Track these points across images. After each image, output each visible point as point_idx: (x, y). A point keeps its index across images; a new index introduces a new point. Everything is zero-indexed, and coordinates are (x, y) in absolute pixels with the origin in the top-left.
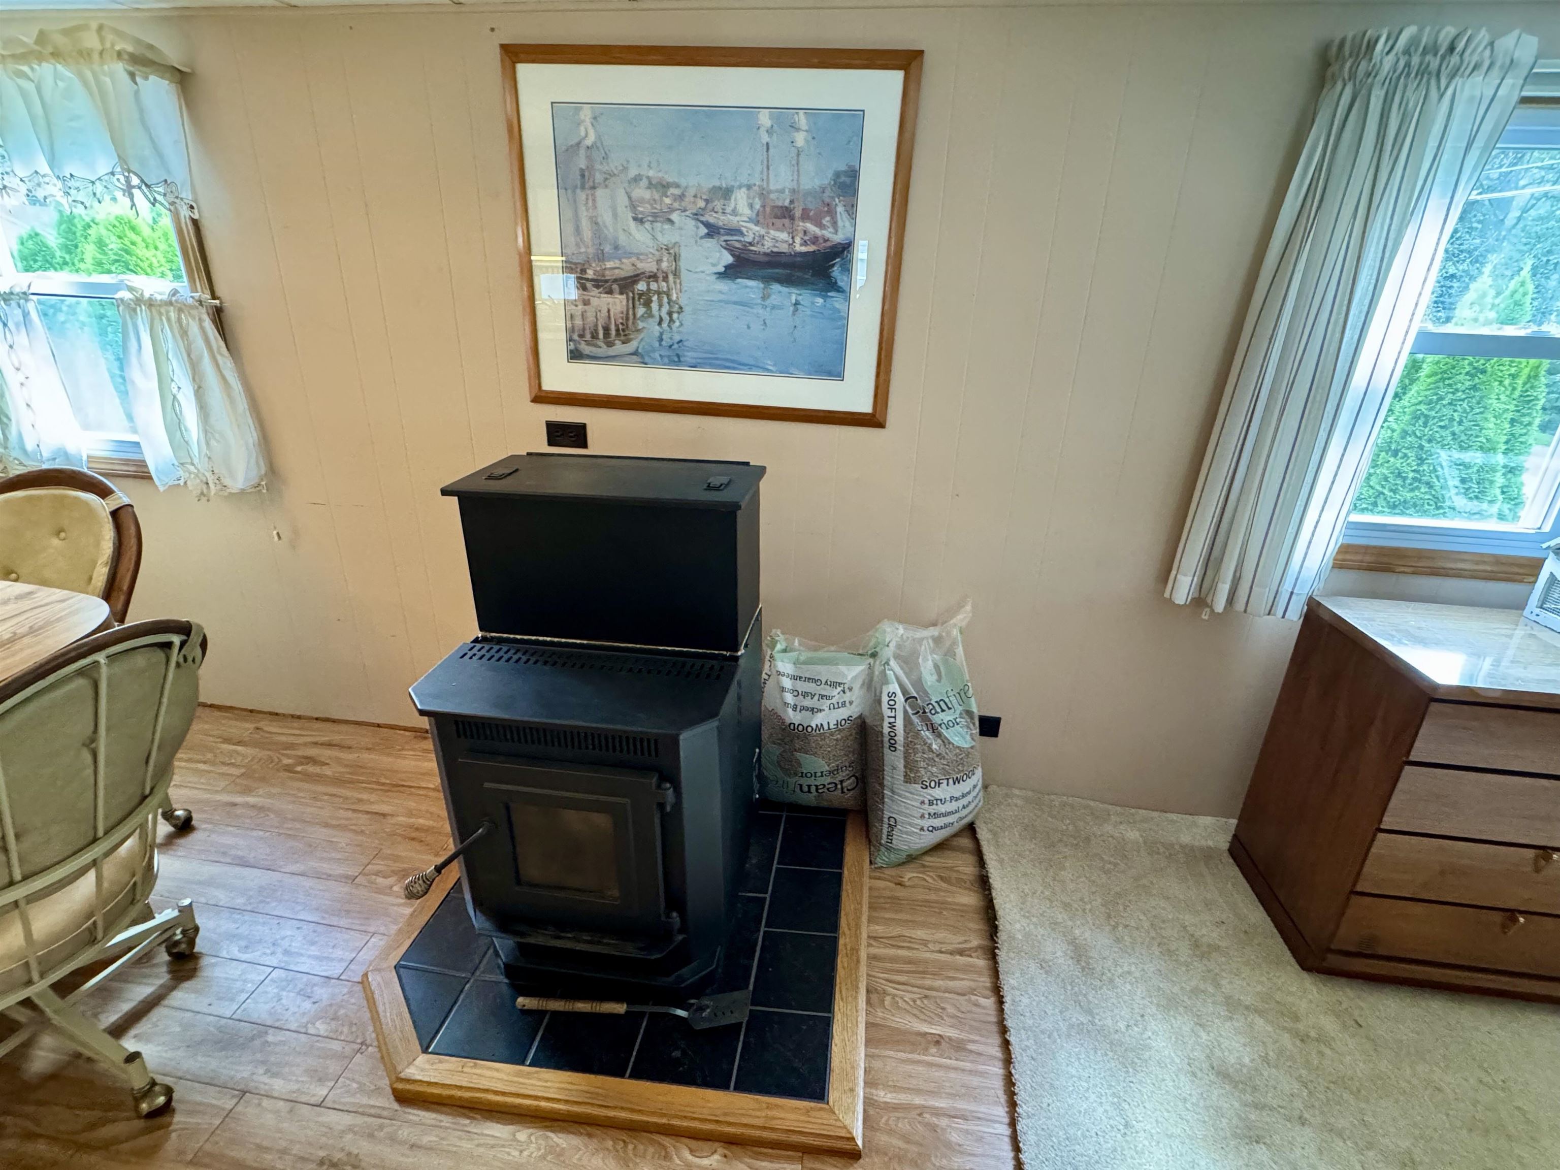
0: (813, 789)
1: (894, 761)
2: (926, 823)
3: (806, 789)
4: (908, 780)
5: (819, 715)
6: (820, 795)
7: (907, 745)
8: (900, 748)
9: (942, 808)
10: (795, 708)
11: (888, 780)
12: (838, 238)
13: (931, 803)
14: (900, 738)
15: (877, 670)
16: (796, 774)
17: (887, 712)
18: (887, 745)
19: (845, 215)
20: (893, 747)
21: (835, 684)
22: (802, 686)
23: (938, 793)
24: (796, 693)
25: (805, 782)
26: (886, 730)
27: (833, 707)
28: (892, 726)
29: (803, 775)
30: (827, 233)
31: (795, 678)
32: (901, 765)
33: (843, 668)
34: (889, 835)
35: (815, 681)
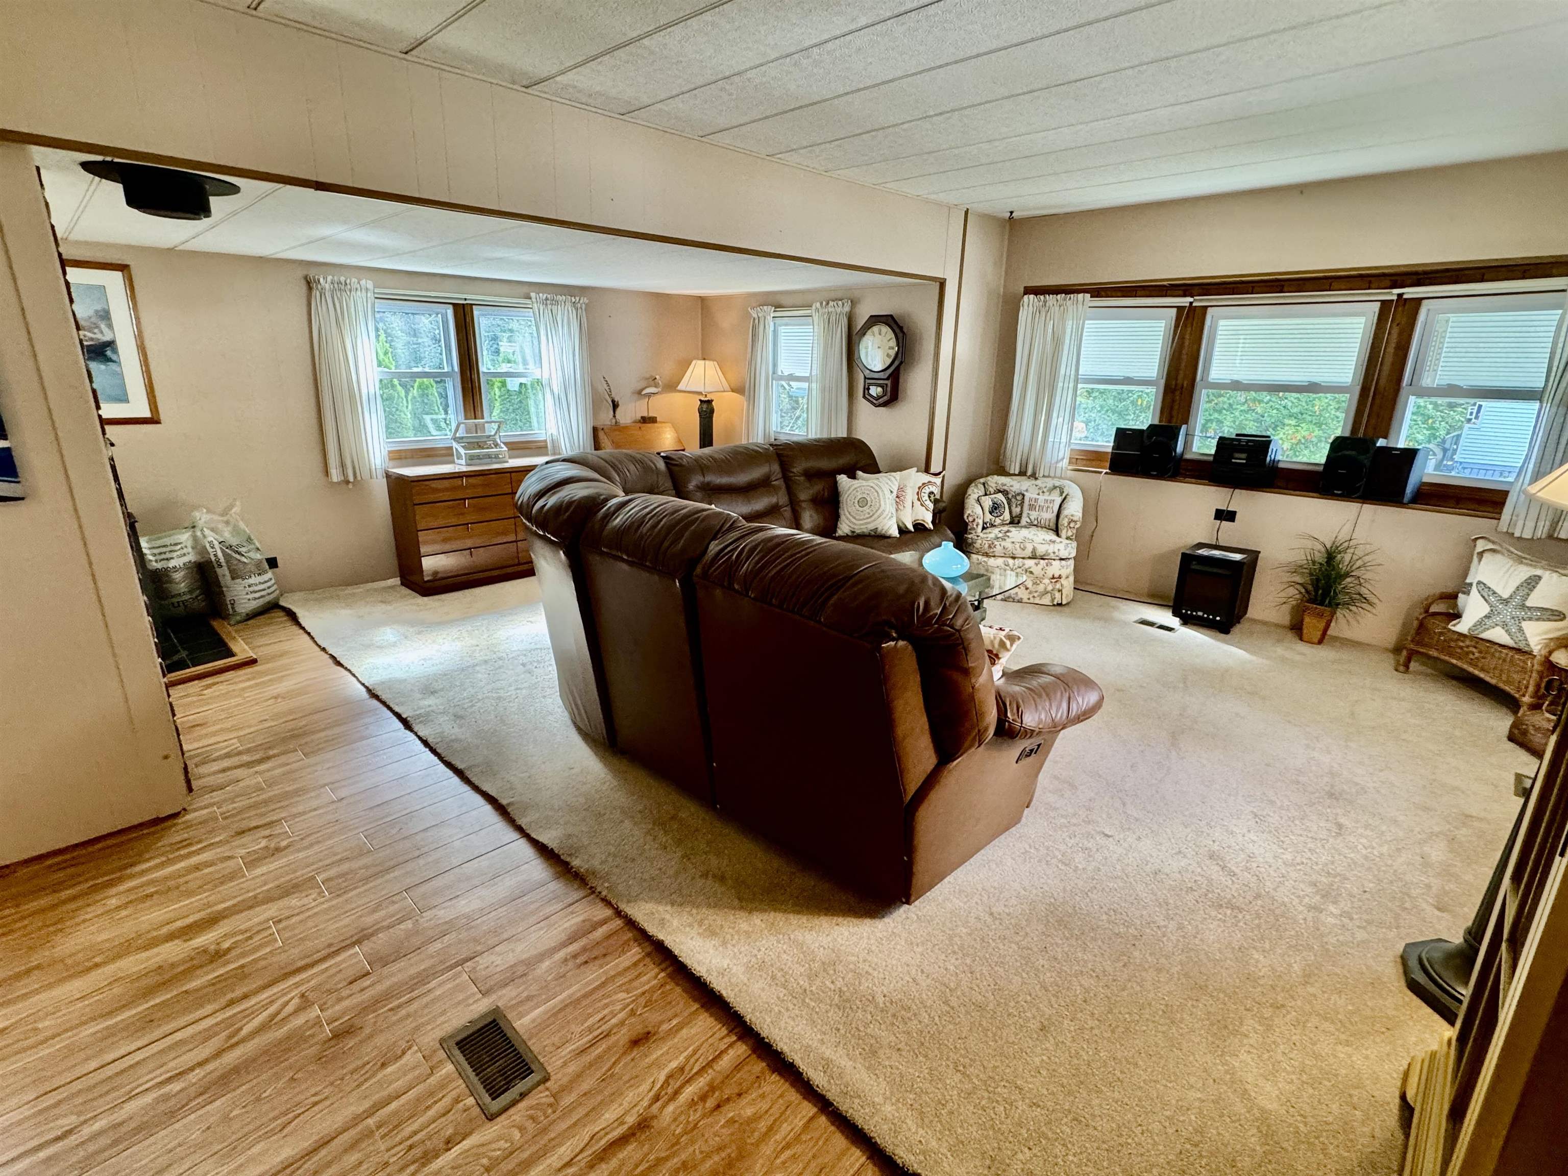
0: (181, 604)
1: (223, 573)
2: (251, 596)
3: (176, 605)
4: (233, 578)
5: (172, 561)
6: (186, 606)
7: (227, 562)
8: (224, 564)
9: (256, 588)
10: (156, 561)
11: (222, 583)
12: (107, 337)
13: (249, 586)
14: (222, 560)
15: (199, 534)
16: (167, 597)
17: (210, 550)
18: (216, 566)
19: (107, 329)
20: (220, 566)
21: (176, 544)
22: (156, 551)
23: (251, 581)
24: (154, 555)
25: (175, 600)
26: (213, 559)
27: (179, 557)
28: (215, 555)
29: (173, 597)
30: (99, 336)
31: (150, 549)
32: (227, 573)
33: (179, 536)
34: (233, 608)
35: (164, 546)
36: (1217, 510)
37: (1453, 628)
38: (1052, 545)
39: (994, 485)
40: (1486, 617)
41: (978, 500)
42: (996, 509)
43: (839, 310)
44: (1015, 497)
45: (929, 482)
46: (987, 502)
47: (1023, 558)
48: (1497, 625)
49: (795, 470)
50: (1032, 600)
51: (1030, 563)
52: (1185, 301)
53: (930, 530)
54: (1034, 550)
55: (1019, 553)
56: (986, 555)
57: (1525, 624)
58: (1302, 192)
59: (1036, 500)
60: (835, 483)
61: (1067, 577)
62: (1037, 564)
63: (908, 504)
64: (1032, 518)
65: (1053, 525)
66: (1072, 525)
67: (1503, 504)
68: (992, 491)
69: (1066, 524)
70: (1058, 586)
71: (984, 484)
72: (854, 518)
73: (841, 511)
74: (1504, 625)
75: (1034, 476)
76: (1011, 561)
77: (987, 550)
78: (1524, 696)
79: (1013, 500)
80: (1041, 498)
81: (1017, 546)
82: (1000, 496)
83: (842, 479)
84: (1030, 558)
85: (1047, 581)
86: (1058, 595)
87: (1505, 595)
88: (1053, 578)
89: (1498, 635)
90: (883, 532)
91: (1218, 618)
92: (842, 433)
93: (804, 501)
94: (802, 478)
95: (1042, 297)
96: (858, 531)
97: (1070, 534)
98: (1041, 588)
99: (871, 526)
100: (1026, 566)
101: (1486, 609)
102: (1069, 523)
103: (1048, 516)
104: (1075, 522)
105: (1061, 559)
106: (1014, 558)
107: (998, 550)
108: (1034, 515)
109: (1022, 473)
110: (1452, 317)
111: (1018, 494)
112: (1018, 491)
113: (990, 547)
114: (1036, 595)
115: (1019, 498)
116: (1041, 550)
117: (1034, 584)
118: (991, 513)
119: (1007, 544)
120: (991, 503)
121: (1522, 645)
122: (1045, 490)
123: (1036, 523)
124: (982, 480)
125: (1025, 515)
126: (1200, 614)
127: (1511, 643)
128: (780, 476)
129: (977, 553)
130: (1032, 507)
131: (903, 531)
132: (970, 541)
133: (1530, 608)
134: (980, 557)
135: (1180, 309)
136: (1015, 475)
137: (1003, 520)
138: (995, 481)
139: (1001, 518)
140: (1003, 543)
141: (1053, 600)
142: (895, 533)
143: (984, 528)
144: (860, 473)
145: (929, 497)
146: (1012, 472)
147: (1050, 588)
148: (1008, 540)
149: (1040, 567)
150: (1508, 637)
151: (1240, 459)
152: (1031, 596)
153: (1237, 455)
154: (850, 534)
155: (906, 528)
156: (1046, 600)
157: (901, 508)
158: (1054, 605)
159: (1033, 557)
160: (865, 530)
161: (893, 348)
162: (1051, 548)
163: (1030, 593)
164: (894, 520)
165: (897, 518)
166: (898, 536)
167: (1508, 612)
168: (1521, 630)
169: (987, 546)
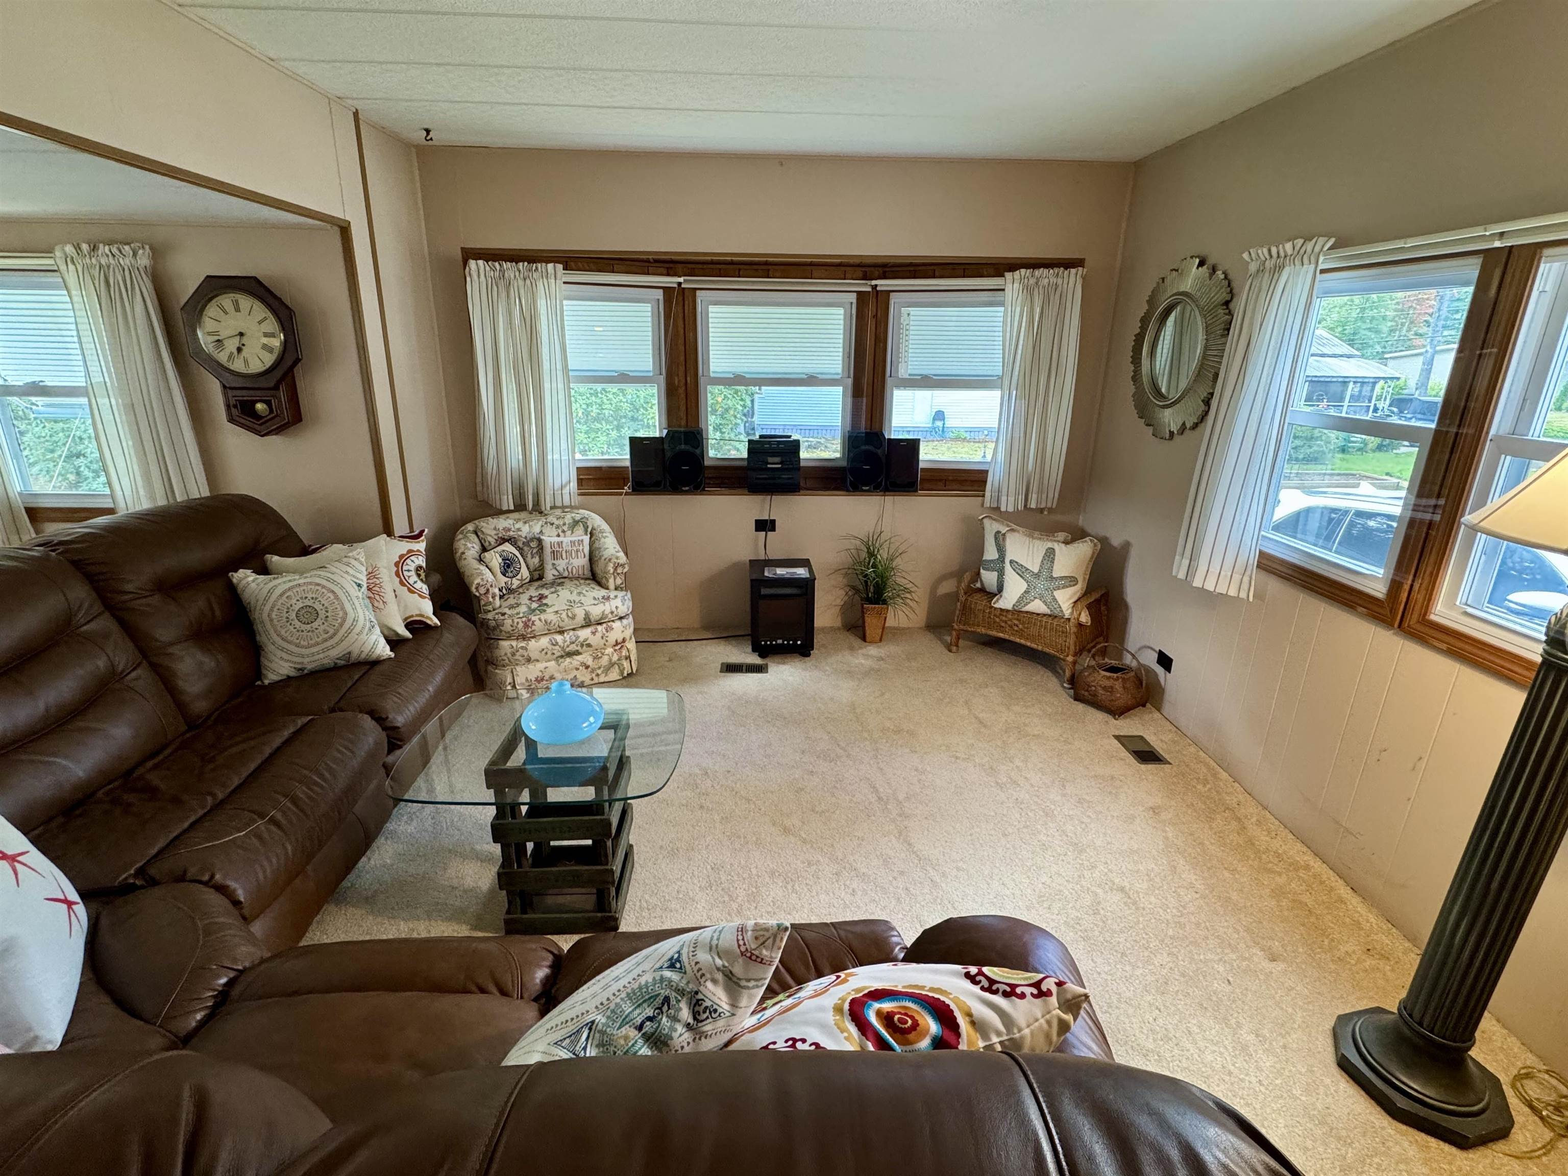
36: (757, 521)
37: (996, 606)
38: (607, 604)
39: (493, 533)
40: (1025, 592)
41: (481, 560)
42: (509, 566)
43: (126, 262)
44: (527, 544)
45: (410, 551)
46: (495, 559)
47: (574, 629)
48: (1035, 598)
49: (129, 587)
50: (596, 680)
51: (585, 634)
52: (671, 281)
53: (436, 627)
54: (587, 615)
55: (567, 624)
56: (524, 638)
57: (1056, 593)
58: (782, 165)
59: (560, 544)
60: (233, 591)
61: (631, 638)
62: (594, 633)
63: (389, 596)
64: (560, 568)
65: (588, 573)
66: (619, 570)
67: (985, 482)
68: (493, 541)
69: (612, 571)
70: (624, 653)
71: (476, 533)
72: (297, 646)
73: (262, 639)
74: (1041, 598)
75: (538, 509)
76: (559, 638)
77: (523, 632)
78: (1068, 656)
79: (526, 548)
80: (566, 540)
81: (564, 616)
82: (508, 547)
83: (245, 578)
84: (583, 627)
85: (609, 650)
86: (626, 664)
87: (1036, 570)
88: (617, 644)
89: (1037, 606)
90: (363, 656)
91: (799, 642)
92: (199, 489)
93: (172, 644)
94: (156, 600)
95: (497, 264)
96: (310, 667)
97: (619, 581)
98: (605, 661)
99: (335, 653)
100: (581, 639)
101: (1024, 586)
102: (615, 569)
103: (580, 562)
104: (623, 565)
105: (621, 618)
106: (561, 632)
107: (538, 626)
108: (561, 564)
109: (520, 507)
110: (913, 311)
111: (532, 540)
112: (529, 536)
113: (526, 625)
114: (599, 672)
115: (534, 544)
116: (596, 611)
117: (595, 658)
118: (504, 575)
119: (549, 616)
120: (500, 560)
121: (1056, 612)
122: (565, 528)
123: (566, 574)
124: (470, 527)
125: (548, 567)
126: (780, 641)
127: (1048, 611)
128: (98, 607)
129: (509, 638)
130: (555, 555)
131: (394, 642)
132: (492, 623)
133: (1056, 579)
134: (514, 643)
135: (667, 290)
136: (509, 511)
137: (521, 580)
138: (492, 526)
139: (519, 577)
140: (543, 617)
141: (622, 673)
142: (384, 650)
143: (501, 597)
144: (275, 560)
145: (419, 575)
146: (505, 508)
147: (615, 658)
148: (549, 610)
149: (599, 635)
150: (1045, 607)
151: (774, 463)
152: (594, 675)
153: (770, 460)
154: (293, 673)
155: (397, 634)
156: (614, 675)
157: (381, 605)
158: (624, 678)
159: (588, 623)
160: (326, 661)
161: (272, 335)
162: (607, 608)
163: (592, 671)
164: (377, 630)
165: (379, 624)
166: (392, 655)
167: (1041, 585)
168: (1055, 599)
169: (521, 625)
